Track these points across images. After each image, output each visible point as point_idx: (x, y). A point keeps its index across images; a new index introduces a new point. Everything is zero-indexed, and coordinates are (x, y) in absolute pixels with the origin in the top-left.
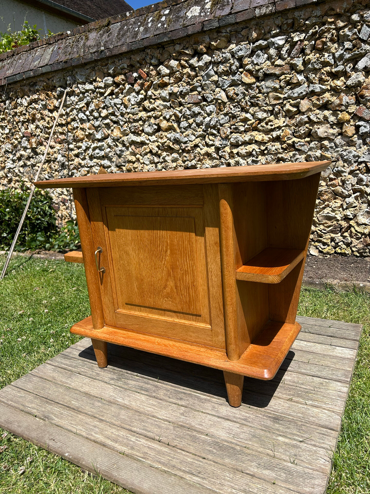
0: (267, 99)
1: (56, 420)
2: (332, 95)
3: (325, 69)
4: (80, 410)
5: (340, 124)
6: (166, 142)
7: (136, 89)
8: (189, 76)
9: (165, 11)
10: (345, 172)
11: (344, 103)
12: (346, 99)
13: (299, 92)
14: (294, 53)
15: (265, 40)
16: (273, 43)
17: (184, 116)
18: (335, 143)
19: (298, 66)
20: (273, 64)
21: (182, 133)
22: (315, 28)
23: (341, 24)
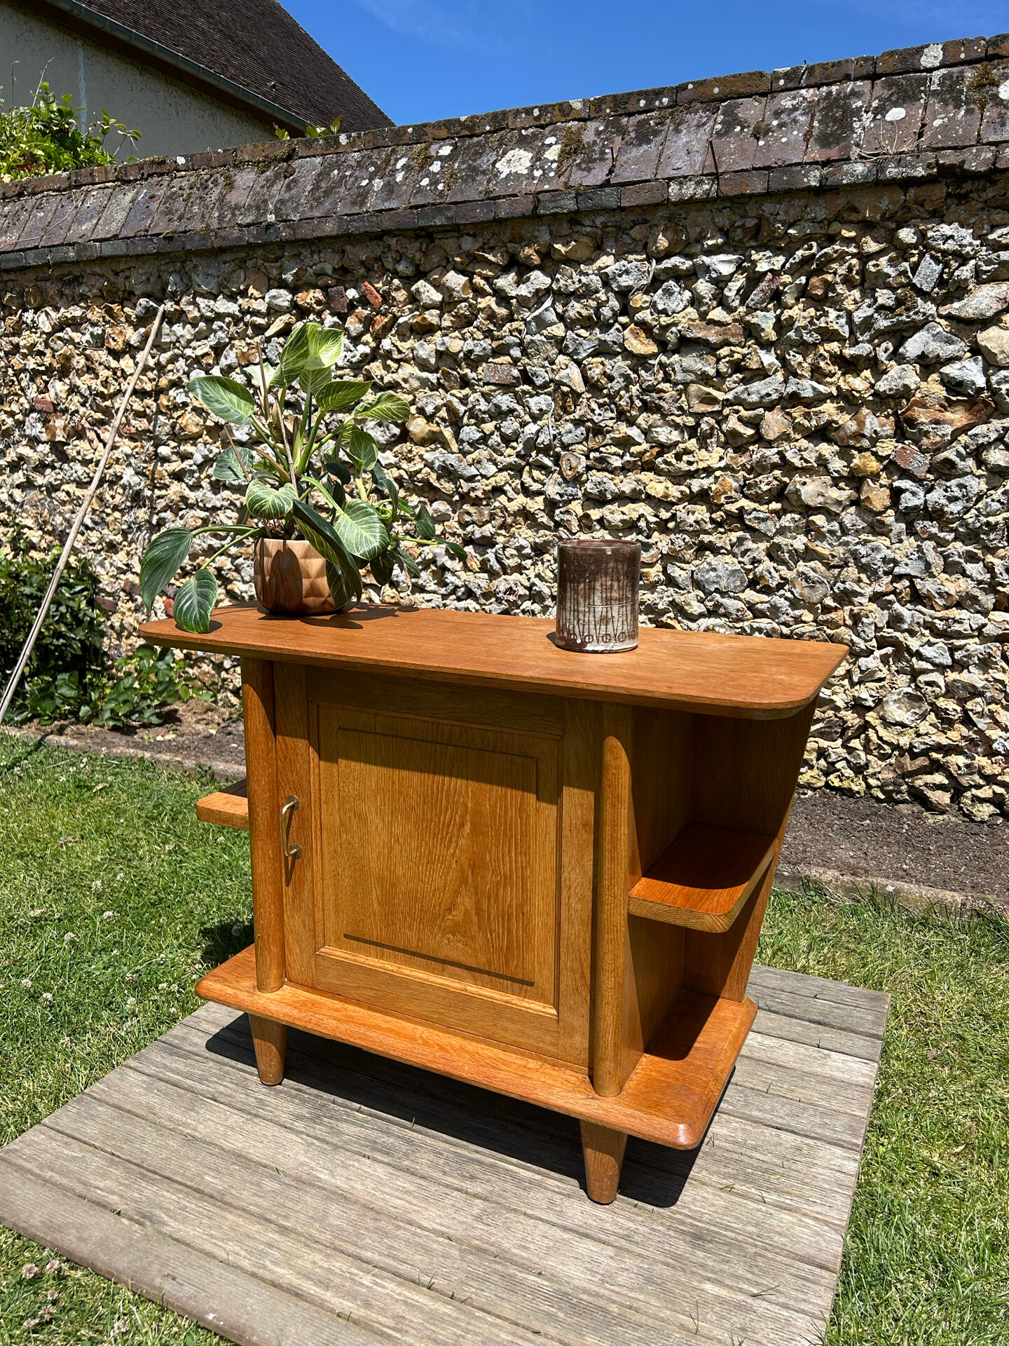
0: (683, 398)
1: (172, 1226)
2: (841, 409)
3: (827, 347)
4: (228, 1199)
5: (855, 479)
6: (419, 471)
7: (352, 328)
8: (492, 316)
9: (440, 147)
10: (862, 595)
11: (867, 432)
12: (873, 422)
13: (764, 392)
14: (756, 298)
15: (689, 256)
16: (707, 269)
17: (472, 413)
18: (841, 524)
19: (763, 330)
20: (703, 316)
21: (465, 454)
22: (810, 248)
23: (872, 246)
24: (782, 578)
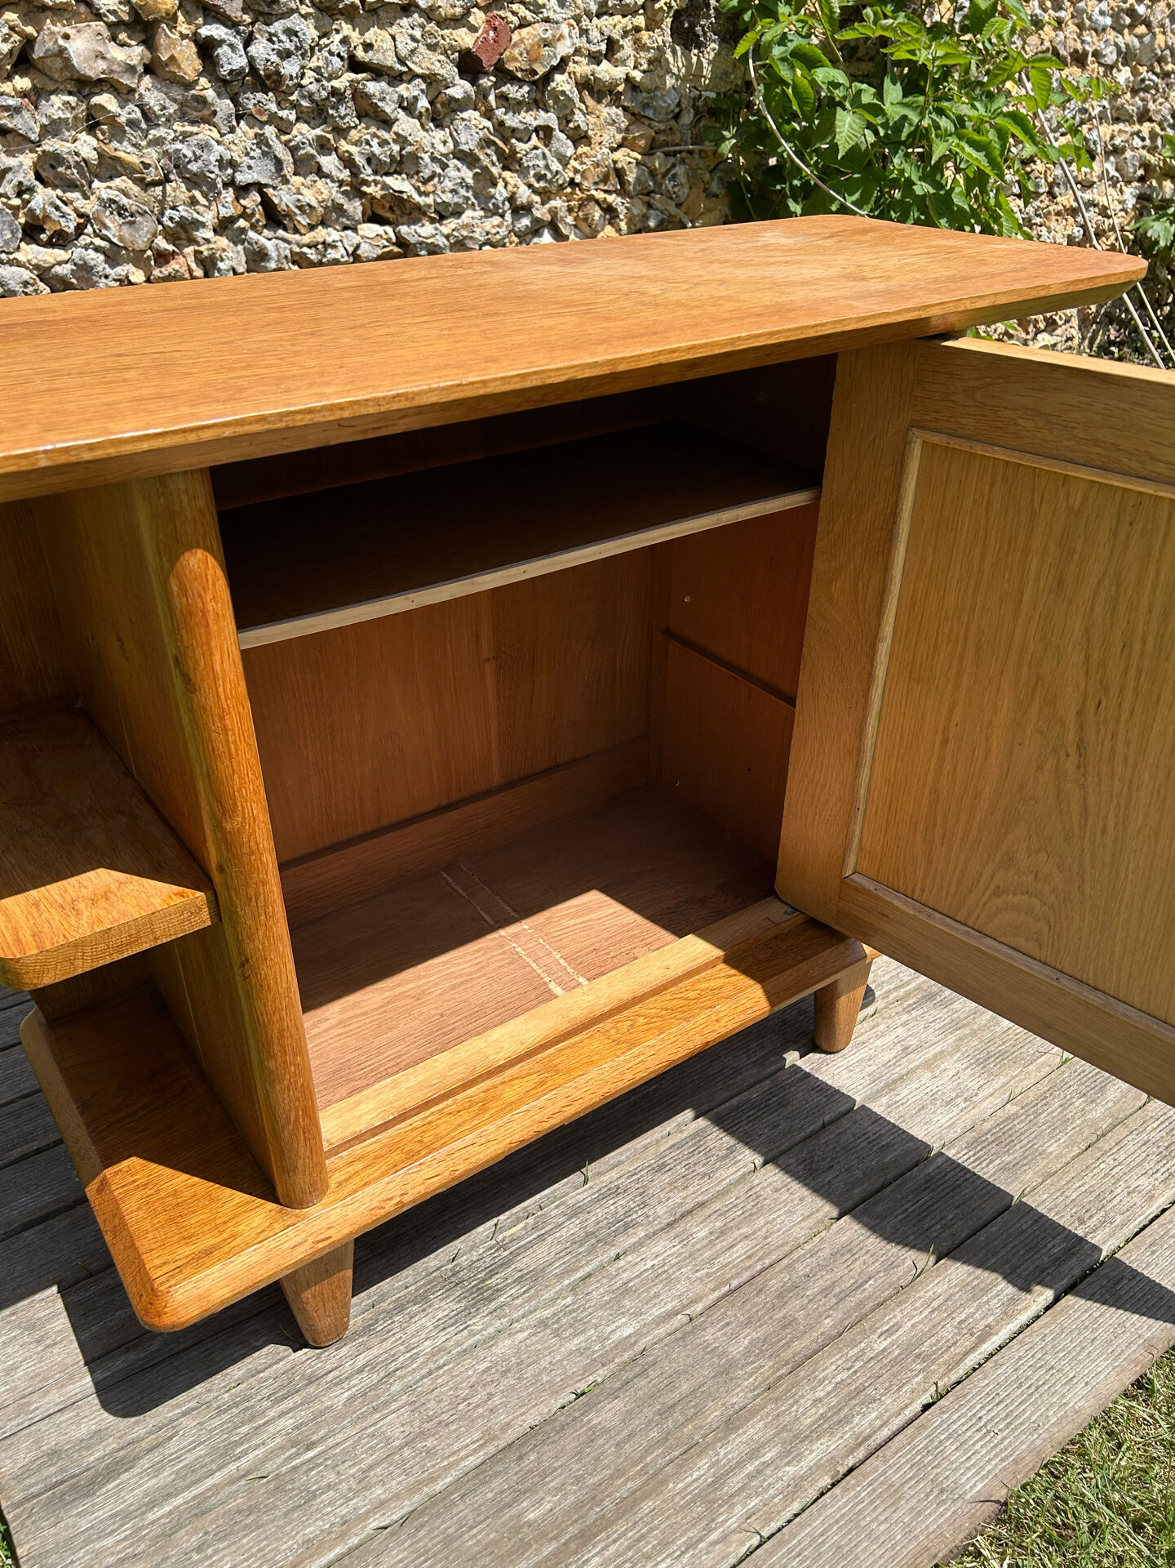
5: (143, 26)
10: (203, 225)
18: (142, 107)
24: (81, 215)
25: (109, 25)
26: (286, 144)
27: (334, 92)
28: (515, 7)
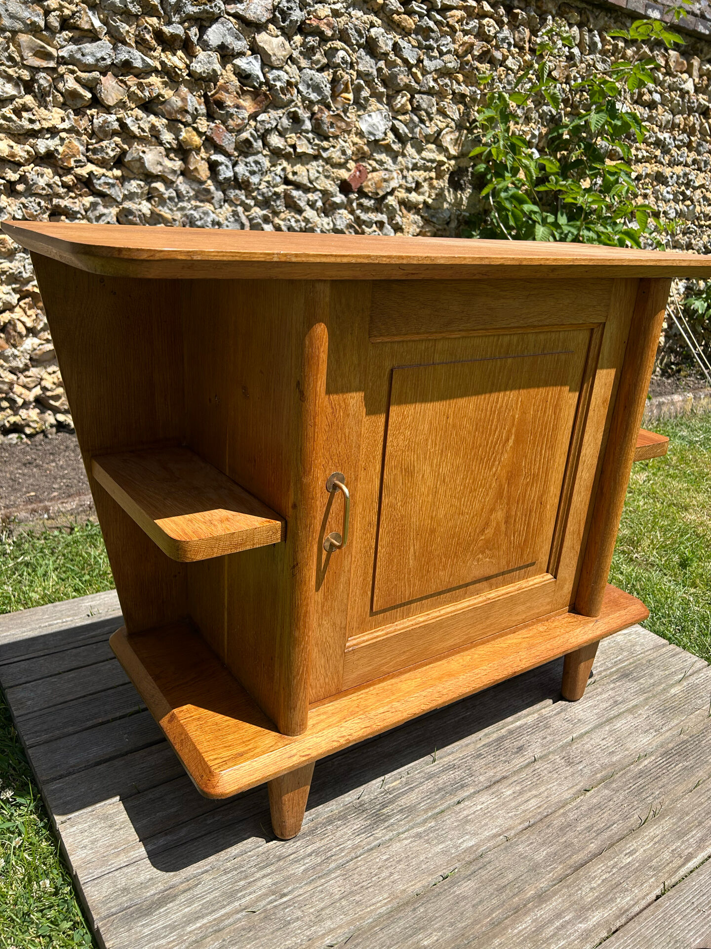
0: (12, 48)
2: (166, 85)
3: (149, 20)
5: (182, 151)
11: (189, 108)
12: (192, 100)
13: (99, 55)
18: (177, 191)
25: (166, 149)
26: (247, 217)
27: (275, 194)
28: (371, 162)
